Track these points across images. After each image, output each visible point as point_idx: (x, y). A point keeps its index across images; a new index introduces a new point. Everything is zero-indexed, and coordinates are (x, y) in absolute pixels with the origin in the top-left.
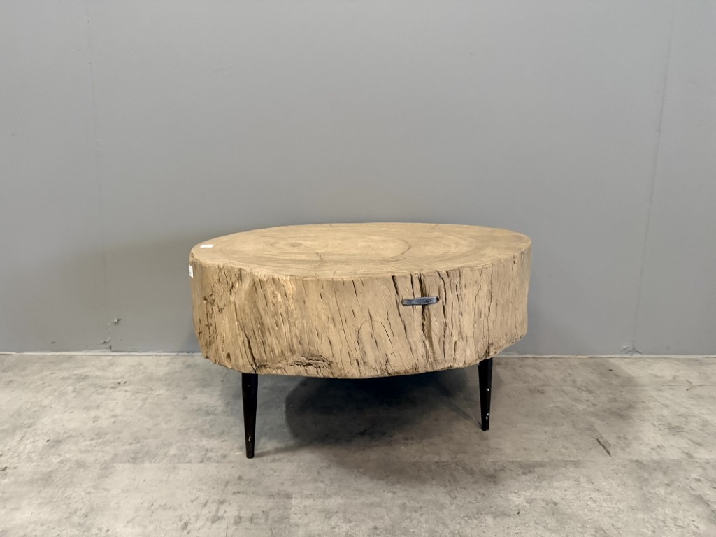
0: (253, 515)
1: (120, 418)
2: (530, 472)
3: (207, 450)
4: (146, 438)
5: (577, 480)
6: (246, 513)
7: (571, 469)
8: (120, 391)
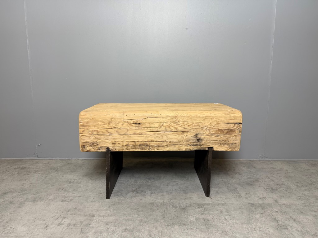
0: (76, 223)
1: (33, 184)
2: (201, 207)
3: (65, 197)
4: (41, 192)
5: (221, 211)
6: (73, 223)
7: (220, 206)
8: (37, 173)
